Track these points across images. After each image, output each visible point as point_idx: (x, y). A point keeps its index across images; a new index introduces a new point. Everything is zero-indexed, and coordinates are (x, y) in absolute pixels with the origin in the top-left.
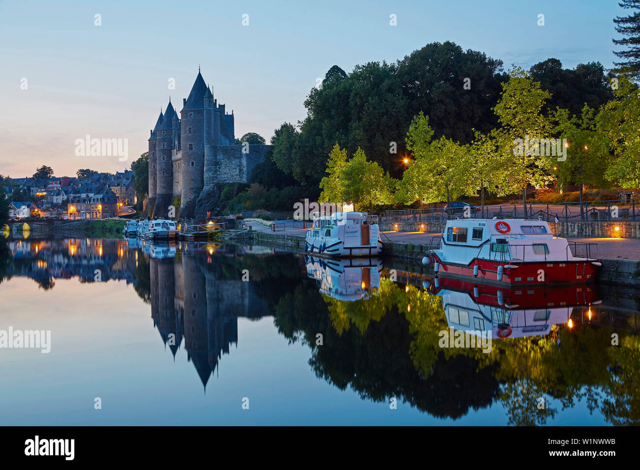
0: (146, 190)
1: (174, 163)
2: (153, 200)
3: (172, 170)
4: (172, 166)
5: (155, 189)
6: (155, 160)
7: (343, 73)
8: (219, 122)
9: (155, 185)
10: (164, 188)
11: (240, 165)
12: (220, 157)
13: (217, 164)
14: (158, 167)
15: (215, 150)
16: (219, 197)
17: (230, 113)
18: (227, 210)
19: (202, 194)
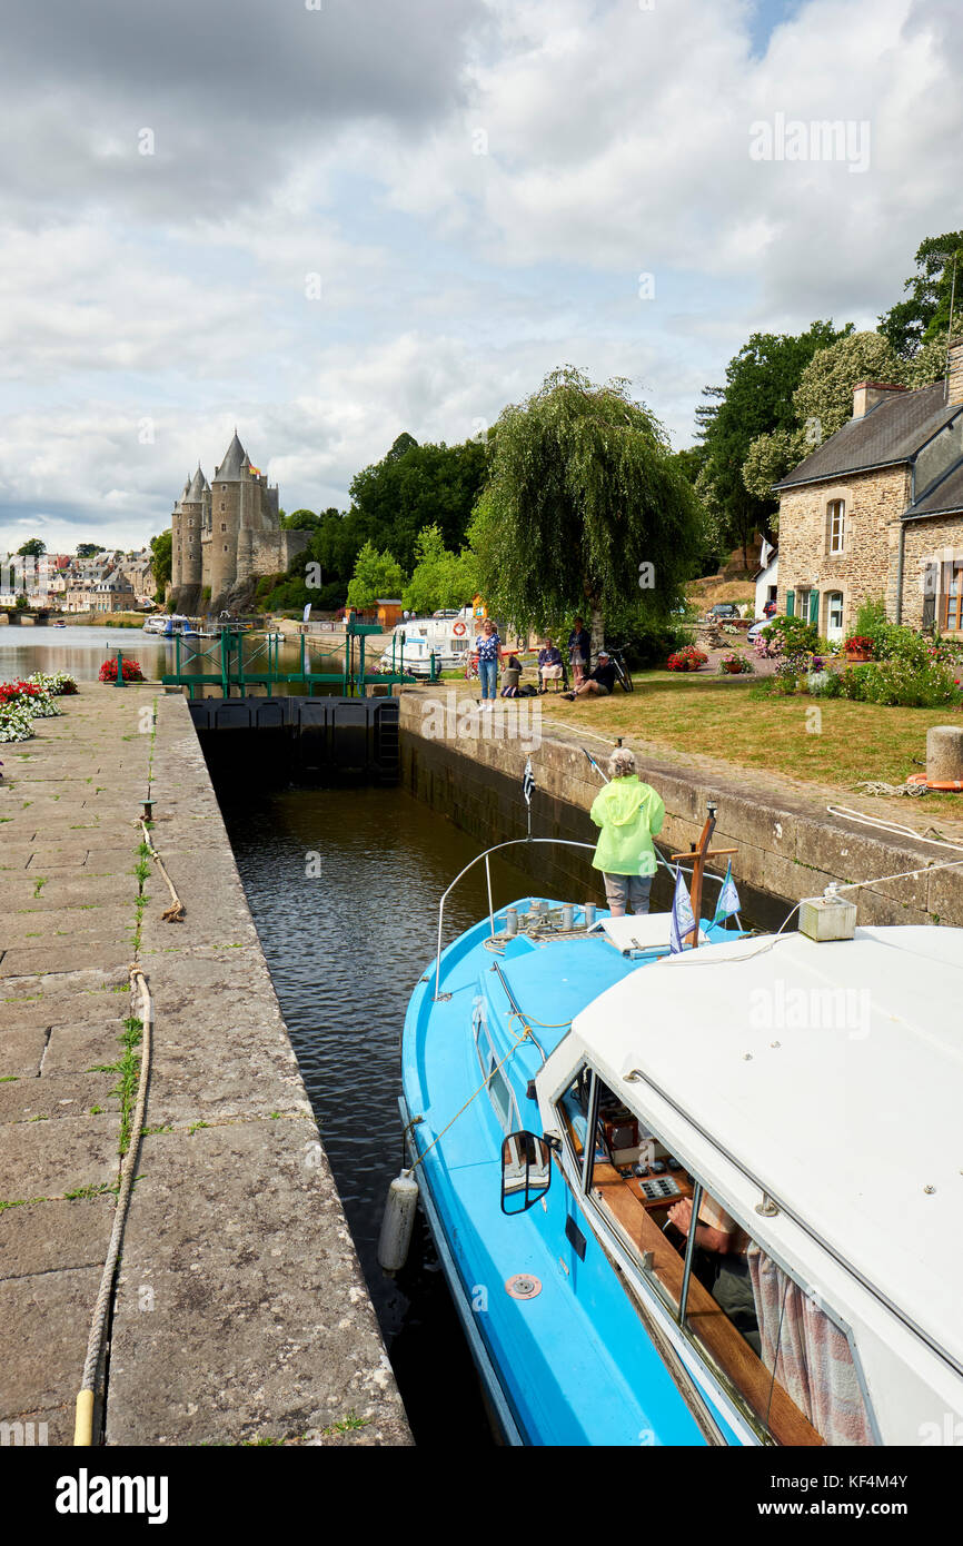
0: (169, 577)
1: (204, 546)
2: (177, 591)
3: (201, 555)
4: (202, 550)
5: (180, 576)
6: (180, 540)
7: (415, 443)
8: (259, 498)
9: (180, 573)
10: (192, 576)
11: (280, 555)
12: (256, 544)
13: (252, 552)
14: (183, 549)
15: (249, 534)
16: (254, 592)
17: (274, 487)
18: (261, 608)
19: (235, 587)
